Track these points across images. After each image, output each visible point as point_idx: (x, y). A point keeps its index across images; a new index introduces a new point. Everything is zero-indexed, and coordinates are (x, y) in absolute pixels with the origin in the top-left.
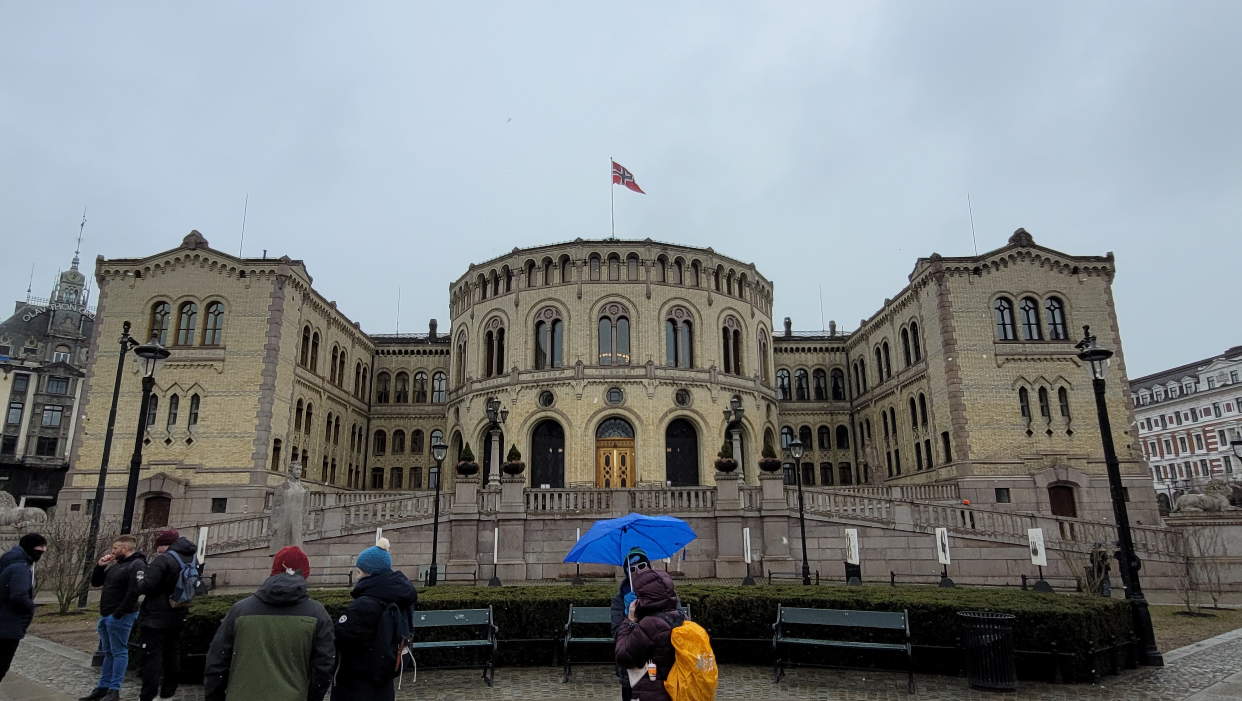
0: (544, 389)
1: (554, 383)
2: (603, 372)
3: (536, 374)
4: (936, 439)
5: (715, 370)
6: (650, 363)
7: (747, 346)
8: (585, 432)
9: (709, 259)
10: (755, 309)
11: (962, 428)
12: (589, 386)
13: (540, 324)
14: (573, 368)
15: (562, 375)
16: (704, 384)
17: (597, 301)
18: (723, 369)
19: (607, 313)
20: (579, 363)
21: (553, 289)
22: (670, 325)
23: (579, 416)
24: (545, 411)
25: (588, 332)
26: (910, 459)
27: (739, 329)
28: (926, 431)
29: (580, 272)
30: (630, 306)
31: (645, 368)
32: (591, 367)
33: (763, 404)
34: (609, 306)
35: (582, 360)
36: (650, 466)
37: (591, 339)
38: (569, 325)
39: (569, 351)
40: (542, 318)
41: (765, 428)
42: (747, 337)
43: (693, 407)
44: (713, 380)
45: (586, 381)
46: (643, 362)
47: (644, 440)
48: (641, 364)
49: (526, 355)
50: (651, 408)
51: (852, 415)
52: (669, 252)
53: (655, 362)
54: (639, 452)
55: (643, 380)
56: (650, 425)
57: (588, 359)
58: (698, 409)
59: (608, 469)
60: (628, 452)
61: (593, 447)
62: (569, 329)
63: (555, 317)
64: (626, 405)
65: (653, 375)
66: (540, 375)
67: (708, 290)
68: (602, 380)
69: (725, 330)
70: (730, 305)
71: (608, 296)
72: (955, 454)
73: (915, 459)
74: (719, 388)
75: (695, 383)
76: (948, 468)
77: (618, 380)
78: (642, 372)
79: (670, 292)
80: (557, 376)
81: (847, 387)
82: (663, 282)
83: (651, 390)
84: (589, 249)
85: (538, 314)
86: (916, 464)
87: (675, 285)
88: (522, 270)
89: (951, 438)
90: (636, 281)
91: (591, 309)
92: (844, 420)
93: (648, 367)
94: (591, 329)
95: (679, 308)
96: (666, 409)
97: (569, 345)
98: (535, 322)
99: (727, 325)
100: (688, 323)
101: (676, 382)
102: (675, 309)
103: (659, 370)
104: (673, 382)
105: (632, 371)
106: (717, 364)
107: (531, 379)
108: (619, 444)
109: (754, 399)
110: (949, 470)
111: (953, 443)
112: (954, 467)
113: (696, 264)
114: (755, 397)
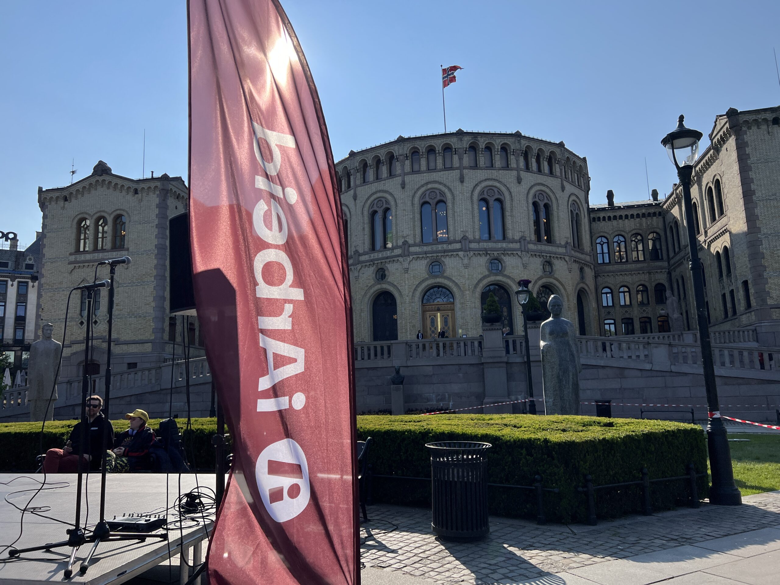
0: (379, 267)
1: (386, 260)
2: (425, 249)
3: (372, 256)
4: (737, 288)
5: (525, 240)
6: (465, 238)
7: (558, 217)
8: (412, 299)
9: (517, 141)
10: (565, 183)
11: (760, 276)
12: (414, 261)
13: (374, 213)
14: (400, 247)
15: (393, 254)
16: (515, 252)
17: (418, 189)
18: (533, 237)
19: (427, 199)
20: (405, 243)
21: (383, 182)
22: (483, 203)
23: (407, 287)
24: (380, 284)
25: (411, 216)
26: (718, 309)
27: (550, 203)
28: (731, 281)
29: (403, 166)
30: (446, 191)
31: (461, 242)
32: (415, 245)
33: (576, 267)
34: (428, 192)
35: (407, 240)
36: (468, 324)
37: (414, 222)
38: (396, 211)
39: (397, 233)
40: (375, 208)
41: (578, 289)
42: (558, 209)
43: (505, 273)
44: (523, 249)
45: (411, 257)
46: (459, 237)
47: (462, 303)
48: (457, 239)
49: (364, 240)
50: (467, 276)
51: (669, 273)
52: (479, 139)
53: (469, 236)
54: (458, 314)
55: (460, 253)
56: (466, 290)
57: (412, 239)
58: (511, 275)
59: (433, 329)
60: (450, 314)
61: (419, 311)
62: (396, 215)
63: (385, 206)
64: (445, 275)
65: (467, 248)
66: (375, 255)
67: (518, 169)
68: (425, 256)
69: (535, 204)
70: (539, 181)
71: (427, 184)
72: (754, 301)
73: (722, 308)
74: (529, 255)
75: (505, 252)
76: (748, 315)
77: (438, 254)
78: (458, 246)
79: (481, 175)
80: (388, 255)
81: (664, 248)
82: (475, 166)
83: (466, 261)
84: (409, 145)
85: (372, 205)
86: (723, 313)
87: (487, 168)
88: (357, 170)
89: (750, 286)
90: (451, 168)
91: (413, 197)
92: (662, 278)
93: (463, 242)
94: (414, 213)
95: (491, 188)
96: (480, 276)
97: (396, 228)
98: (370, 213)
99: (537, 200)
100: (499, 200)
101: (489, 252)
102: (486, 190)
103: (473, 244)
104: (486, 252)
105: (449, 246)
106: (527, 234)
107: (368, 259)
108: (442, 307)
109: (565, 263)
110: (749, 317)
111: (752, 291)
112: (753, 313)
113: (504, 148)
114: (566, 261)
